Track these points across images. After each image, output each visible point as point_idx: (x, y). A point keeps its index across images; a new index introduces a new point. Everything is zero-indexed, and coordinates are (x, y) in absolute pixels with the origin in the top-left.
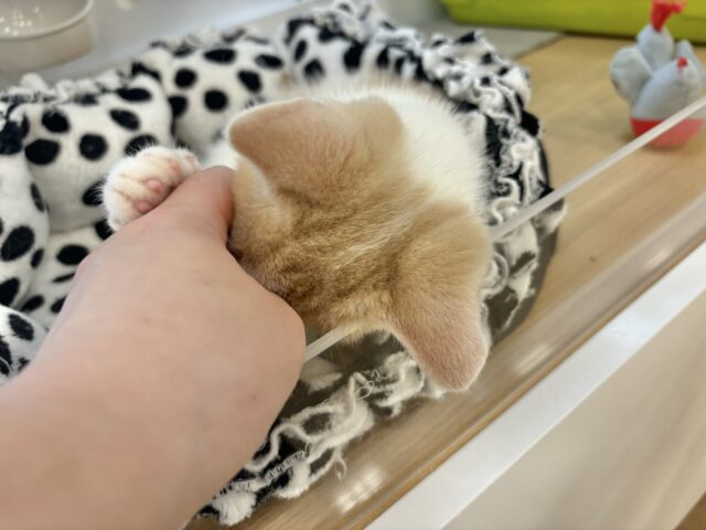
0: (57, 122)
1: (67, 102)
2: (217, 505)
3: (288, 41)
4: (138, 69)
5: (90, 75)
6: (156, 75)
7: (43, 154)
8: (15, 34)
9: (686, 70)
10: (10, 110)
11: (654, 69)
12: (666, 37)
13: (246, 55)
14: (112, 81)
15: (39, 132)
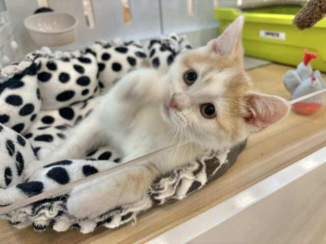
0: (52, 66)
1: (59, 59)
2: (80, 224)
3: (149, 48)
4: (88, 51)
5: (69, 51)
6: (94, 54)
7: (44, 77)
8: (44, 31)
9: (315, 82)
10: (35, 59)
11: (303, 80)
12: (309, 68)
13: (132, 51)
14: (77, 54)
15: (44, 69)
